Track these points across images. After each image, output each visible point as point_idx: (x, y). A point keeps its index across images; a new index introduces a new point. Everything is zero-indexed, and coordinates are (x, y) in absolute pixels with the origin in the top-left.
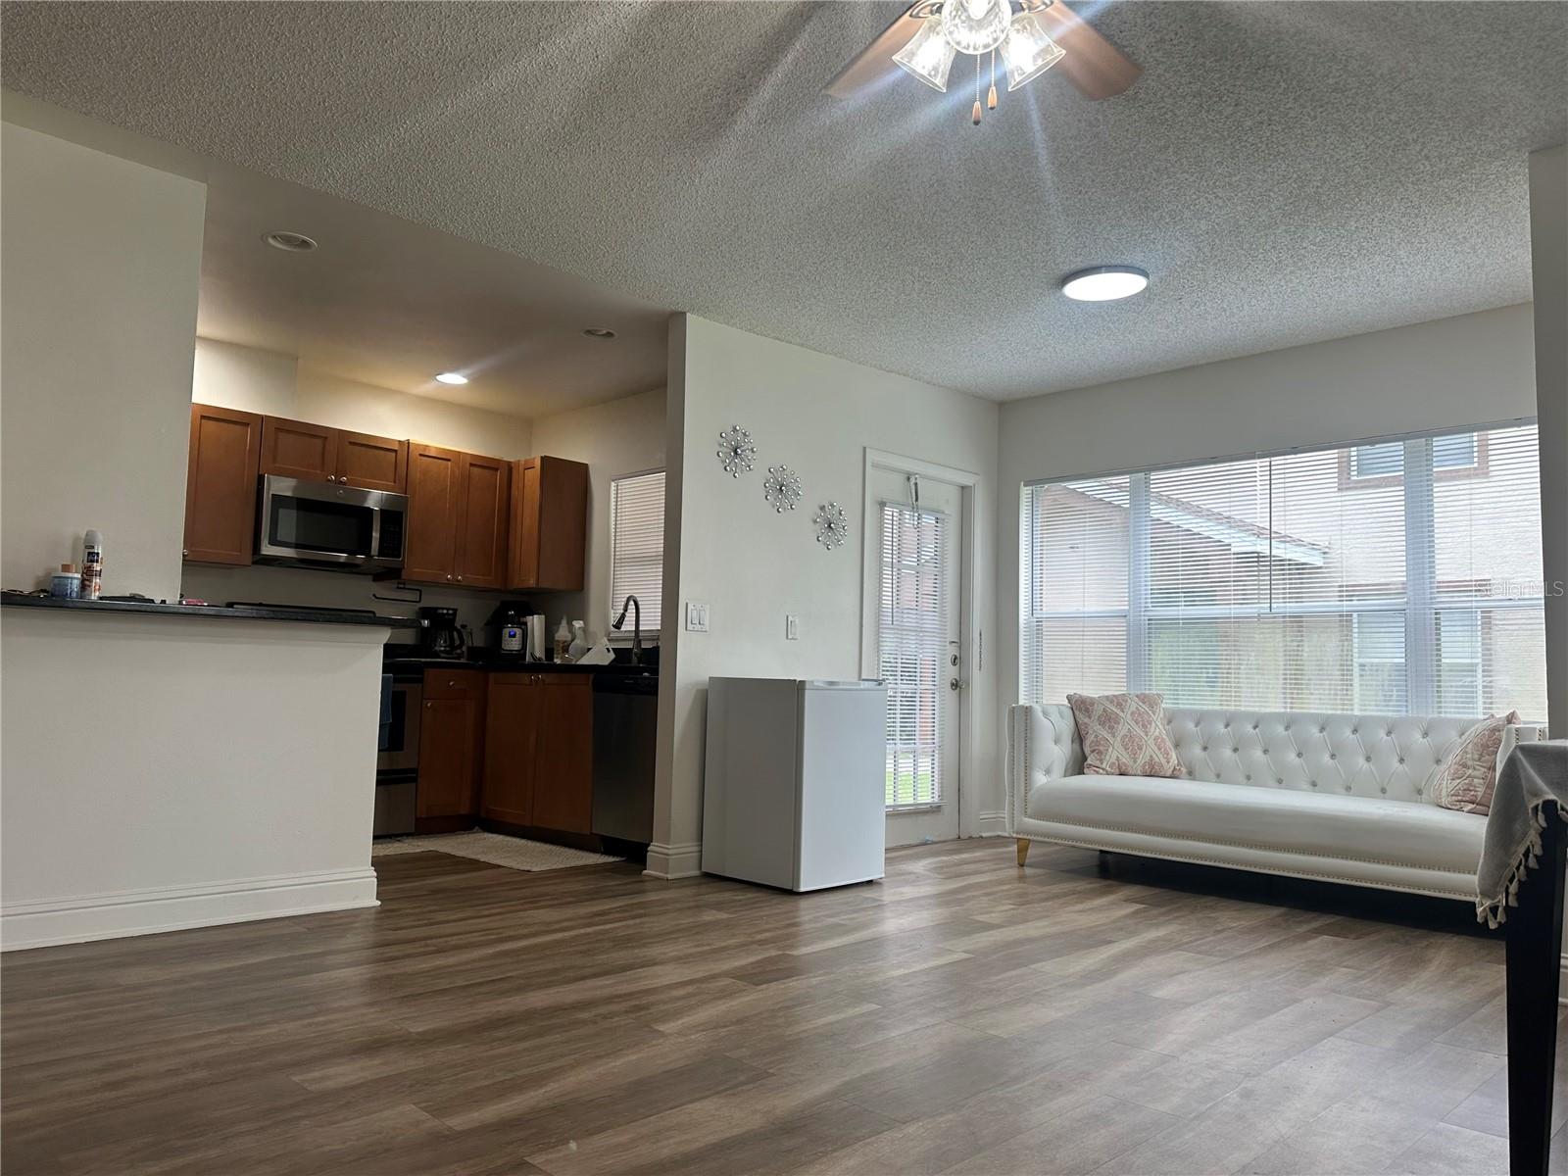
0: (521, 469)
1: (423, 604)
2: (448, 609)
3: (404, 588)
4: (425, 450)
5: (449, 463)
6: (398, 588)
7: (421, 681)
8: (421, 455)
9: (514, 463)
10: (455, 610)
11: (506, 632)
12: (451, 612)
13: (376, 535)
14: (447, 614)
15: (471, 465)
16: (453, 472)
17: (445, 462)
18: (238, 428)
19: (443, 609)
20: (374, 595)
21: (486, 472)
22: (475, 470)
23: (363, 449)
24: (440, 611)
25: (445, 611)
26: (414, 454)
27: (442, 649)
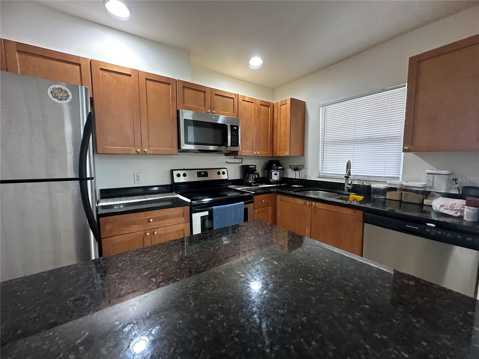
0: (279, 105)
1: (243, 164)
2: (253, 166)
3: (236, 158)
4: (244, 98)
5: (253, 104)
6: (234, 158)
7: (252, 202)
8: (243, 100)
9: (275, 104)
10: (255, 166)
11: (273, 173)
12: (254, 167)
13: (229, 137)
14: (253, 168)
15: (261, 105)
16: (254, 108)
17: (251, 103)
18: (165, 86)
19: (251, 166)
20: (226, 162)
21: (266, 108)
22: (262, 107)
23: (221, 97)
24: (250, 167)
25: (252, 167)
26: (241, 99)
27: (251, 181)
